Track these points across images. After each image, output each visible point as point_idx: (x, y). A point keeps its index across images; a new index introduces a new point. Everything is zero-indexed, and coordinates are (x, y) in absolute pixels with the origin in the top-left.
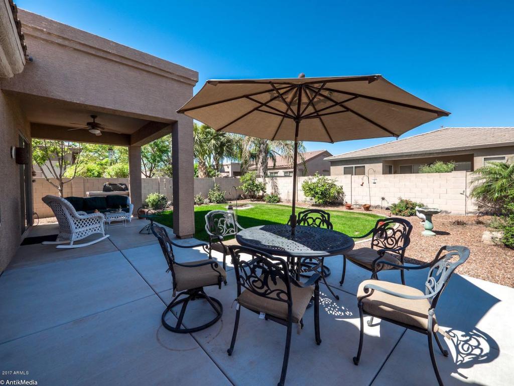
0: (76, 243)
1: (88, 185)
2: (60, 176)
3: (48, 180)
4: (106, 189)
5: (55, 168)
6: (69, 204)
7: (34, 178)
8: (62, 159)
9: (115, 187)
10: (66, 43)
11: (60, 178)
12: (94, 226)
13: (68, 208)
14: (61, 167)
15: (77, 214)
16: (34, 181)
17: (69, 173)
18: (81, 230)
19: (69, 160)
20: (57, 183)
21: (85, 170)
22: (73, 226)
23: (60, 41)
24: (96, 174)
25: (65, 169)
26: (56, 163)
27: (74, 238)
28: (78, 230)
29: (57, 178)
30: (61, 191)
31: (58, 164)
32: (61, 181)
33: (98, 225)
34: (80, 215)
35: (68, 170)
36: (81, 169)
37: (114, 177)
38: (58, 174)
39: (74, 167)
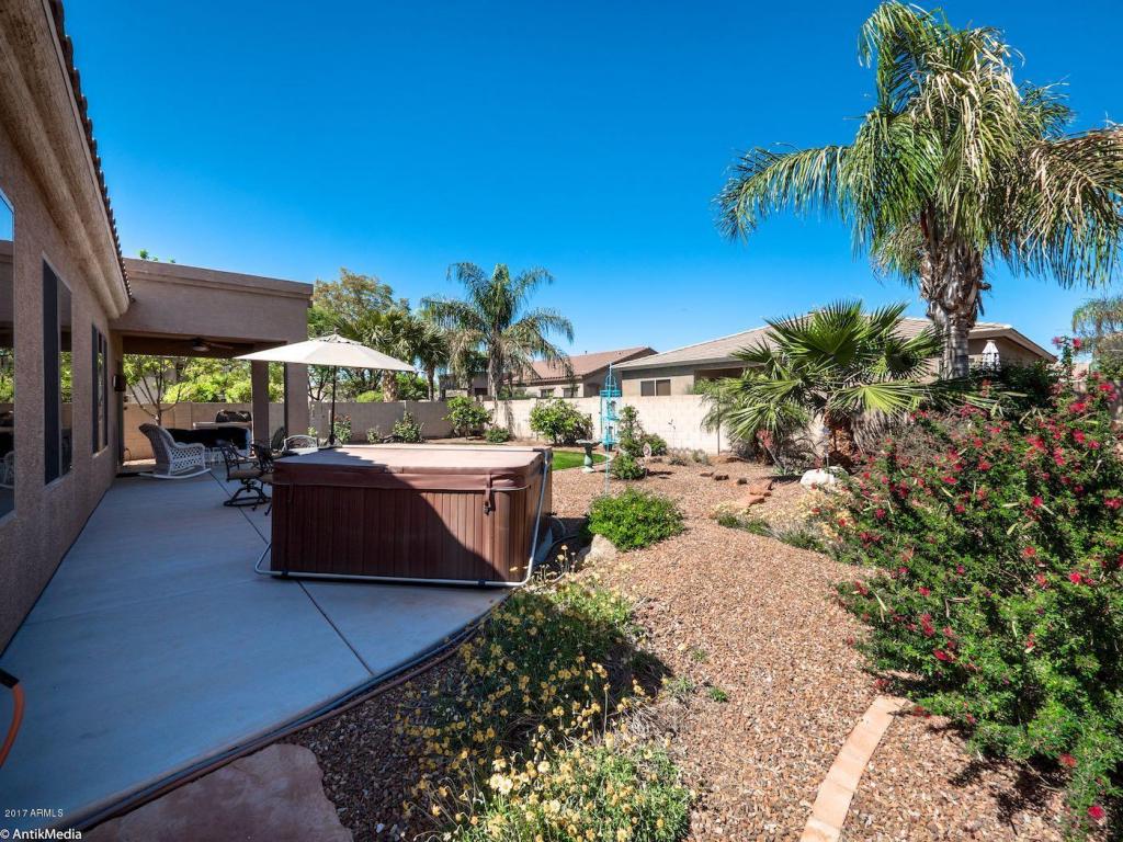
0: (173, 473)
1: (197, 413)
2: (158, 401)
3: (141, 407)
4: (220, 419)
5: (151, 389)
6: (169, 434)
7: (126, 404)
8: (161, 377)
9: (232, 416)
10: (165, 279)
11: (157, 404)
12: (194, 458)
13: (166, 437)
14: (159, 388)
15: (176, 445)
16: (126, 408)
17: (170, 396)
18: (179, 460)
19: (172, 378)
20: (154, 411)
21: (194, 391)
22: (171, 456)
23: (159, 279)
24: (210, 397)
25: (164, 392)
26: (152, 382)
27: (171, 467)
28: (176, 460)
29: (154, 404)
30: (159, 421)
31: (155, 384)
32: (159, 407)
33: (198, 457)
34: (180, 445)
35: (169, 391)
36: (188, 389)
37: (238, 401)
38: (155, 398)
39: (177, 387)
